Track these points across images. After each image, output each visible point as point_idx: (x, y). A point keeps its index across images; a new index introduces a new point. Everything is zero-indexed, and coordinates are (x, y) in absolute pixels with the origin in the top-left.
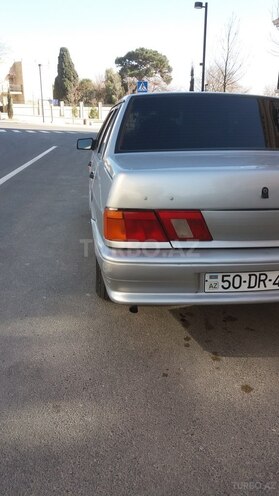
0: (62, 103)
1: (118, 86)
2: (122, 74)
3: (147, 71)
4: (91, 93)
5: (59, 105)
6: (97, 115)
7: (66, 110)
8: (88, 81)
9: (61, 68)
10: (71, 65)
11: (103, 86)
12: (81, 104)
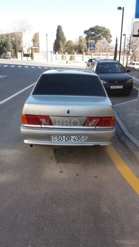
0: (57, 53)
1: (85, 45)
2: (87, 38)
3: (99, 37)
4: (72, 47)
5: (55, 53)
6: (74, 59)
7: (59, 56)
8: (71, 41)
9: (58, 36)
10: (63, 34)
11: (78, 44)
12: (66, 53)
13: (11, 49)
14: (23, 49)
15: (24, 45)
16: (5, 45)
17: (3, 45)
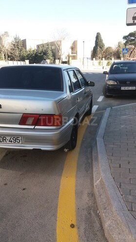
0: (94, 59)
2: (125, 44)
4: (111, 53)
6: (111, 64)
7: (95, 62)
8: (110, 48)
9: (97, 42)
10: (101, 41)
11: (116, 50)
12: (104, 59)
13: (50, 57)
14: (62, 57)
15: (63, 53)
16: (45, 53)
17: (43, 53)
